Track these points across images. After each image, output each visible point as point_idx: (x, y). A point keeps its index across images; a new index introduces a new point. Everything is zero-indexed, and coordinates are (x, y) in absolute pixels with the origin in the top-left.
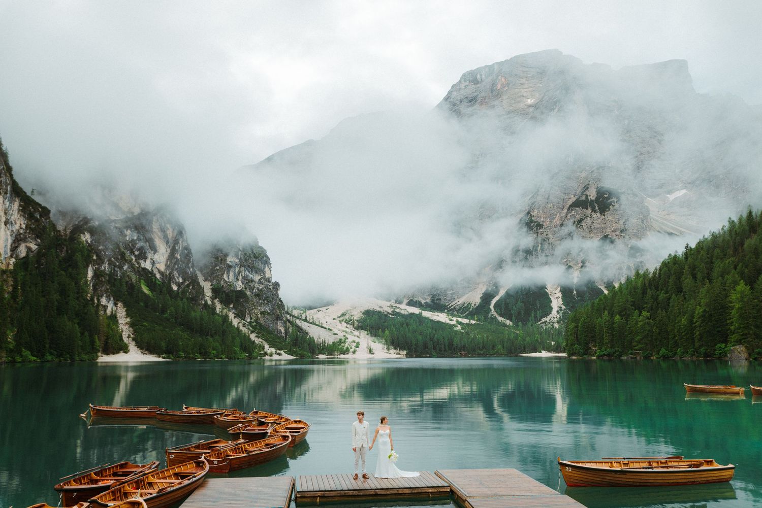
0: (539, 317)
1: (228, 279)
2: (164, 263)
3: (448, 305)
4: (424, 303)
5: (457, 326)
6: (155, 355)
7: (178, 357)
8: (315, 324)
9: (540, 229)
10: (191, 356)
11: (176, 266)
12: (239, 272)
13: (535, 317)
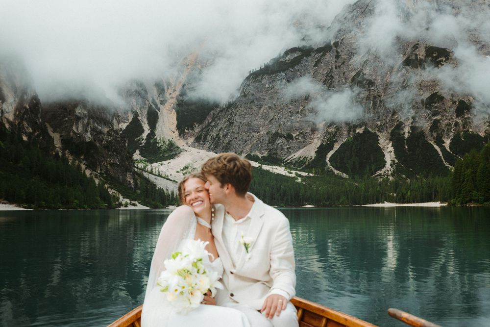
0: (373, 170)
1: (77, 130)
2: (13, 113)
3: (284, 159)
4: (262, 157)
5: (298, 179)
6: (14, 205)
7: (39, 207)
8: (161, 177)
9: (372, 86)
10: (53, 205)
11: (26, 116)
12: (88, 124)
13: (370, 170)
